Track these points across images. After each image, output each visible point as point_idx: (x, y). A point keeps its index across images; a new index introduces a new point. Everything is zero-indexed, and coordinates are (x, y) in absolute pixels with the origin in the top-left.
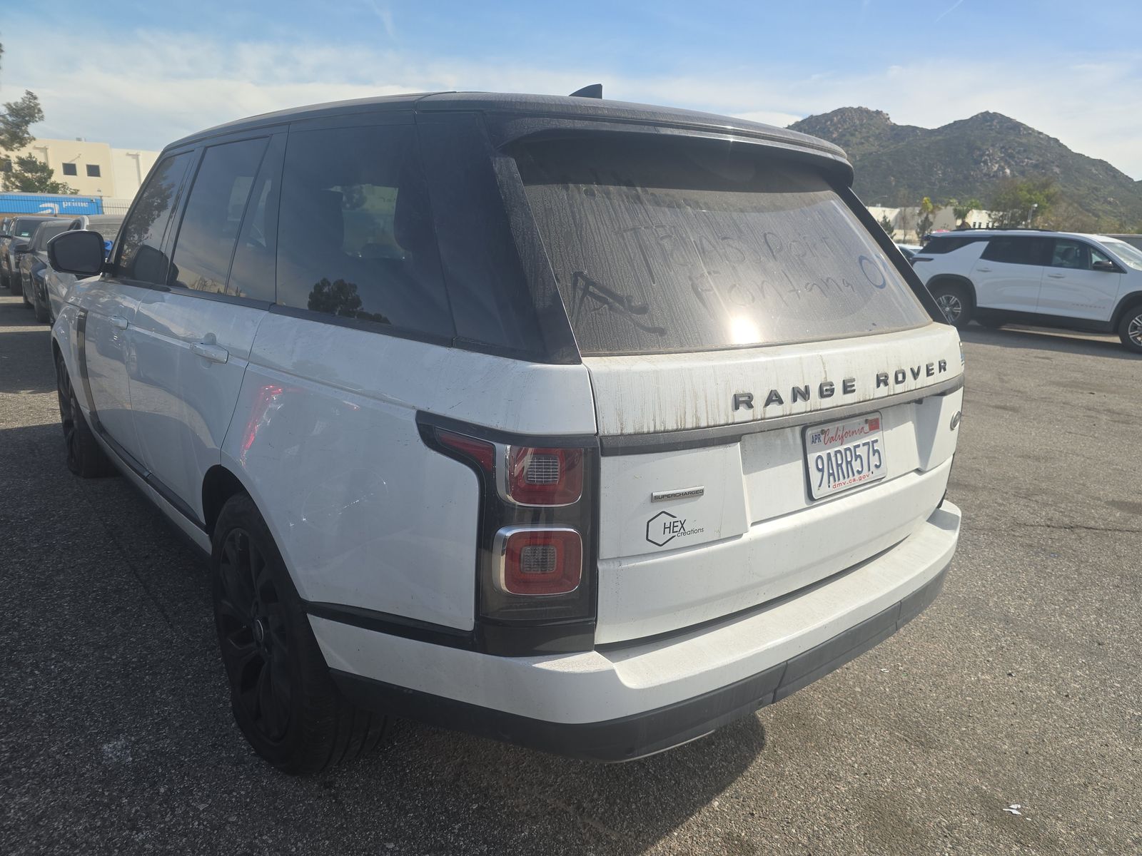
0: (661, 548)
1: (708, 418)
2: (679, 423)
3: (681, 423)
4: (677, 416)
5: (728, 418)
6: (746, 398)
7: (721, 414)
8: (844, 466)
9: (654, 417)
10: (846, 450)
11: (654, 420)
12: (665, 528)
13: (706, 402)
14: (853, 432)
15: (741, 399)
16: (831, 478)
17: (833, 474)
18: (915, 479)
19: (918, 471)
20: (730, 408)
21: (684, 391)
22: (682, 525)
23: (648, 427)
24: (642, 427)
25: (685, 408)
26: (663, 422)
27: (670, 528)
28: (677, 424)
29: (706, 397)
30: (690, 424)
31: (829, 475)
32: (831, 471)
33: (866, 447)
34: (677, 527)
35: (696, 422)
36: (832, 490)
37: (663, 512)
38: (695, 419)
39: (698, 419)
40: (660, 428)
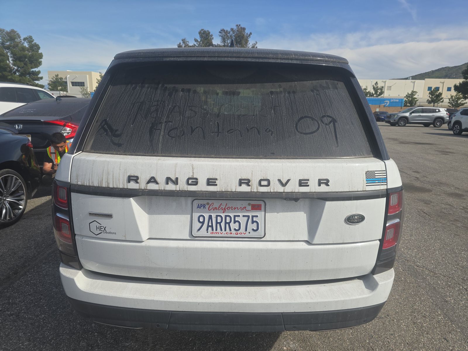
0: (96, 236)
1: (113, 184)
2: (99, 184)
3: (100, 184)
4: (99, 181)
5: (124, 185)
6: (136, 178)
7: (121, 183)
8: (223, 225)
9: (89, 180)
10: (226, 216)
11: (89, 181)
12: (97, 228)
13: (113, 176)
14: (235, 208)
15: (131, 178)
16: (210, 229)
17: (212, 226)
18: (304, 246)
19: (308, 242)
20: (126, 182)
21: (103, 171)
22: (105, 229)
23: (86, 183)
24: (84, 183)
25: (102, 178)
26: (93, 182)
27: (99, 228)
28: (98, 184)
29: (113, 175)
30: (104, 185)
31: (208, 226)
32: (210, 224)
33: (246, 218)
34: (102, 229)
35: (107, 185)
36: (209, 234)
37: (95, 221)
38: (107, 183)
39: (108, 183)
40: (91, 184)
